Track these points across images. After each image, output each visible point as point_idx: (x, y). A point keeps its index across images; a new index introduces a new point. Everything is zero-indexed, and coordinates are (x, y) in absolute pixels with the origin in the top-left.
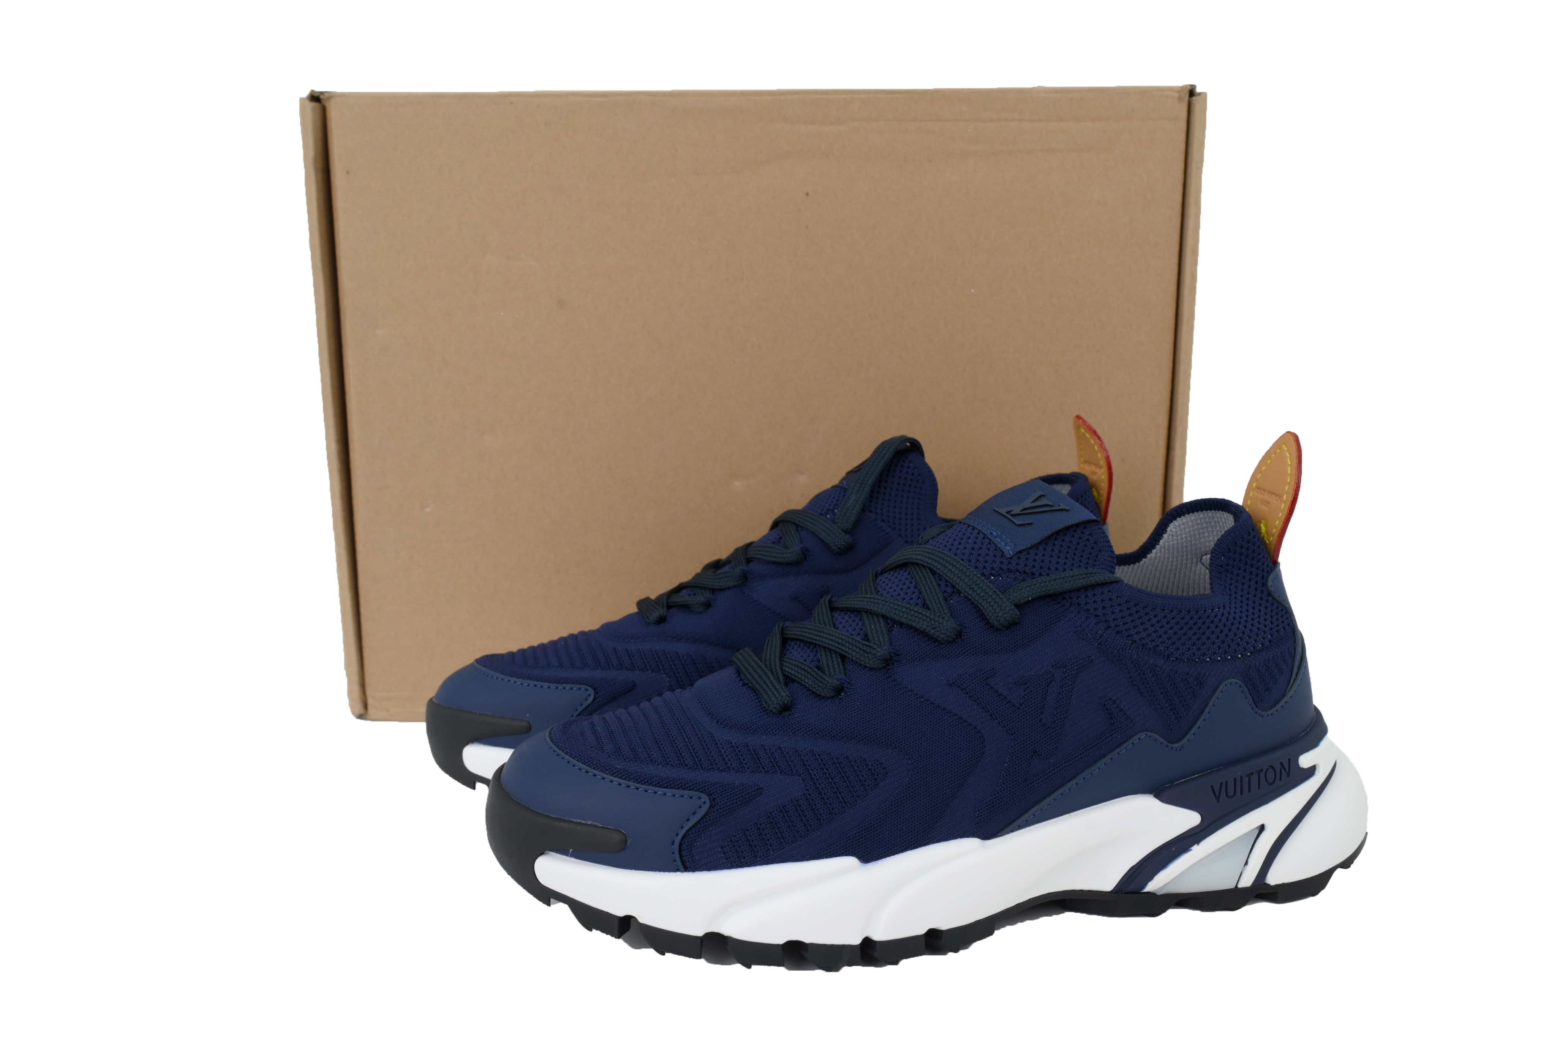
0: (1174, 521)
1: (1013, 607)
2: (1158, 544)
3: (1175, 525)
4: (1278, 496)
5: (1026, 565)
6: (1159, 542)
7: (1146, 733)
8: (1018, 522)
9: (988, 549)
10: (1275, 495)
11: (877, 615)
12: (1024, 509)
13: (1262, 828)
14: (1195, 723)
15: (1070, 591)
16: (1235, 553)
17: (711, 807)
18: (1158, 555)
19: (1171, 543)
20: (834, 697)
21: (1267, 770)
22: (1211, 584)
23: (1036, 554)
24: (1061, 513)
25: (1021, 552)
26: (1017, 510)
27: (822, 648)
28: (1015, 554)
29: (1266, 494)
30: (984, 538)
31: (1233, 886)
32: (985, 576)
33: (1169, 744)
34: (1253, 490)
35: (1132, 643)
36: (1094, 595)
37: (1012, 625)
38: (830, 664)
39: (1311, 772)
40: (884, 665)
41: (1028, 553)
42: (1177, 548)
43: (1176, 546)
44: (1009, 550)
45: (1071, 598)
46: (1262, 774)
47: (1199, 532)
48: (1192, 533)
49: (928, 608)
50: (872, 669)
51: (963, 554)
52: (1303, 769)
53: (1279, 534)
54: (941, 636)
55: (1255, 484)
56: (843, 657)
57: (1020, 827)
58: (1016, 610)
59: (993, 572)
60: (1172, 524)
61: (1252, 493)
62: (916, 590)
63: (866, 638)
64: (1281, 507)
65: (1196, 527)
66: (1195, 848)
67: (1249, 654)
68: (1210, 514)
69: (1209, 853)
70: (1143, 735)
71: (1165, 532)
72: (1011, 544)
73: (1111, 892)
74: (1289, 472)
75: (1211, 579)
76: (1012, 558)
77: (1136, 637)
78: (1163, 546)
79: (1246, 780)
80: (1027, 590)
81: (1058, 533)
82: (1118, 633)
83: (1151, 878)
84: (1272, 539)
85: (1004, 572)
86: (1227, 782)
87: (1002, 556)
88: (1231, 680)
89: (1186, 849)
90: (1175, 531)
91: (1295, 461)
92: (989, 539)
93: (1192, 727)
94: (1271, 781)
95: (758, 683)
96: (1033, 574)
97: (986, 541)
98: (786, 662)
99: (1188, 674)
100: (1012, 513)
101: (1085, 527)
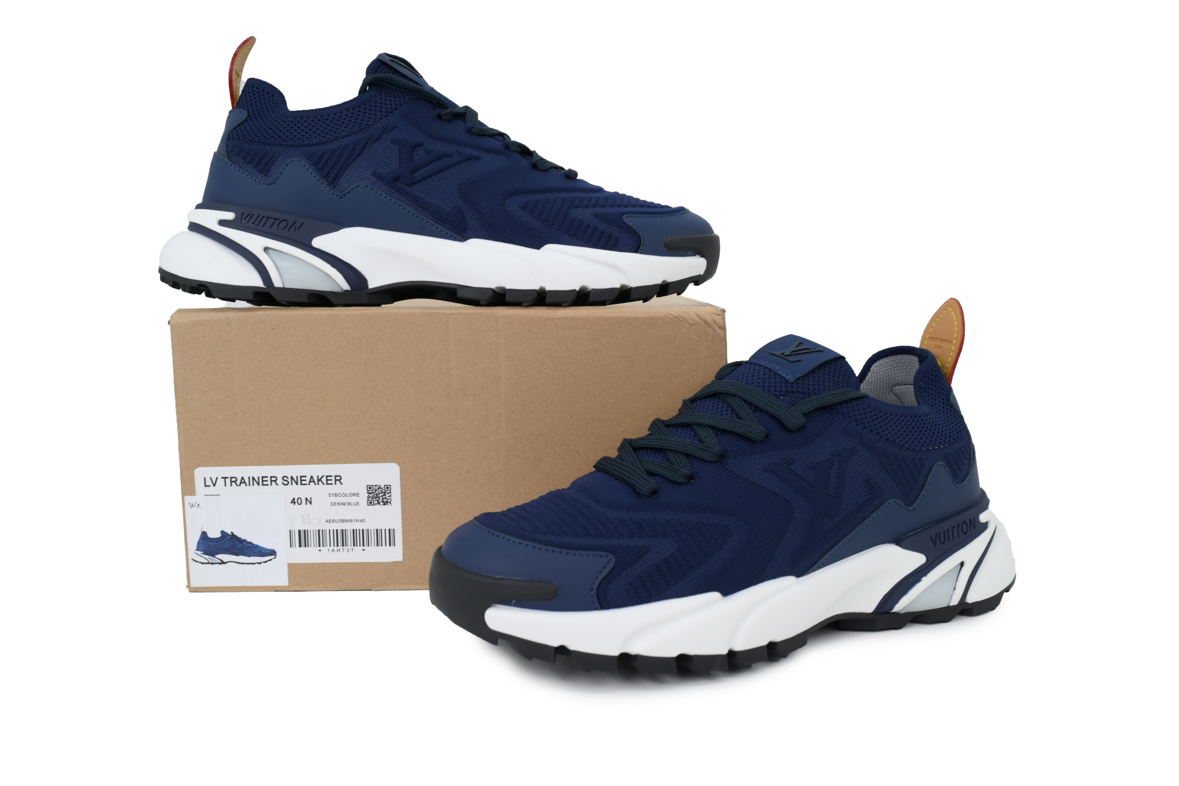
0: (875, 363)
1: (801, 416)
2: (865, 380)
3: (875, 366)
4: (948, 341)
5: (803, 388)
6: (865, 378)
7: (893, 499)
8: (792, 360)
9: (775, 378)
10: (946, 341)
11: (705, 426)
12: (792, 352)
13: (962, 564)
14: (921, 492)
15: (837, 404)
16: (929, 379)
17: (616, 561)
18: (865, 387)
19: (873, 378)
20: (686, 483)
21: (962, 524)
22: (917, 400)
23: (809, 380)
24: (819, 353)
25: (798, 379)
26: (787, 352)
27: (669, 451)
28: (795, 381)
29: (938, 341)
30: (770, 371)
31: (947, 605)
32: (777, 396)
33: (906, 507)
34: (927, 340)
35: (880, 438)
36: (853, 406)
37: (802, 428)
38: (678, 460)
39: (985, 526)
40: (719, 459)
41: (803, 380)
42: (877, 382)
43: (876, 380)
44: (790, 378)
45: (837, 409)
46: (960, 527)
47: (891, 370)
48: (887, 371)
49: (741, 419)
50: (711, 462)
51: (758, 383)
52: (982, 523)
53: (952, 367)
54: (756, 437)
55: (928, 336)
56: (687, 455)
57: (819, 568)
58: (804, 417)
59: (783, 393)
60: (874, 365)
61: (926, 342)
62: (729, 409)
63: (700, 441)
64: (952, 348)
65: (889, 367)
66: (924, 579)
67: (947, 445)
68: (899, 357)
69: (933, 581)
70: (891, 501)
71: (869, 371)
72: (790, 374)
73: (872, 613)
74: (956, 324)
75: (916, 397)
76: (793, 383)
77: (882, 434)
78: (868, 381)
79: (950, 531)
80: (809, 404)
81: (820, 366)
82: (871, 431)
83: (897, 602)
84: (946, 371)
85: (789, 393)
86: (939, 533)
87: (786, 383)
88: (939, 463)
89: (918, 580)
90: (875, 370)
91: (960, 317)
92: (774, 372)
93: (919, 495)
94: (965, 532)
95: (628, 477)
96: (809, 394)
97: (772, 373)
98: (644, 462)
99: (914, 458)
100: (785, 354)
101: (836, 362)
